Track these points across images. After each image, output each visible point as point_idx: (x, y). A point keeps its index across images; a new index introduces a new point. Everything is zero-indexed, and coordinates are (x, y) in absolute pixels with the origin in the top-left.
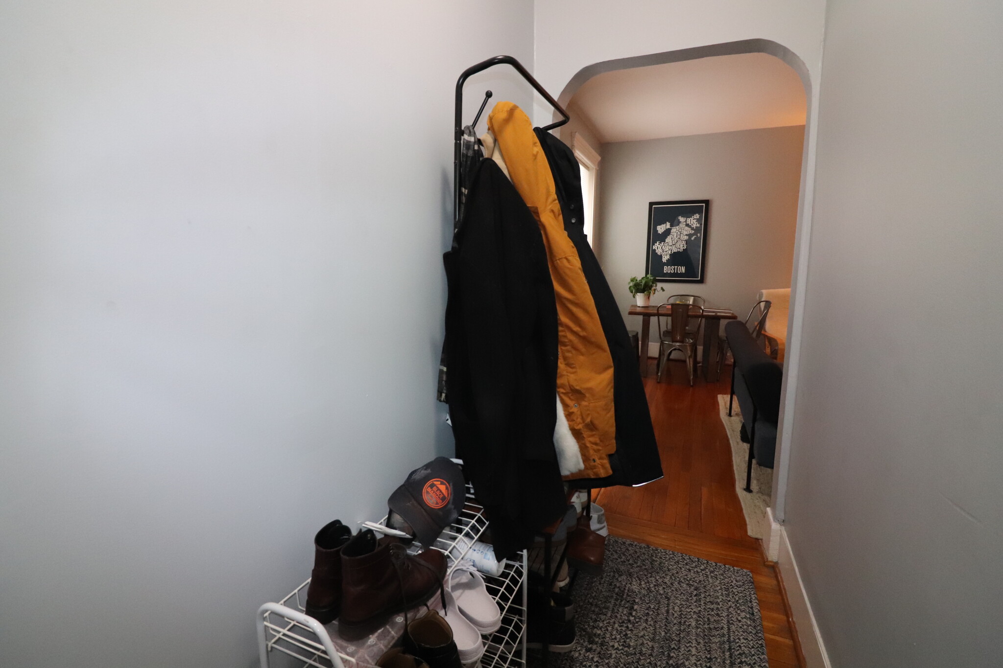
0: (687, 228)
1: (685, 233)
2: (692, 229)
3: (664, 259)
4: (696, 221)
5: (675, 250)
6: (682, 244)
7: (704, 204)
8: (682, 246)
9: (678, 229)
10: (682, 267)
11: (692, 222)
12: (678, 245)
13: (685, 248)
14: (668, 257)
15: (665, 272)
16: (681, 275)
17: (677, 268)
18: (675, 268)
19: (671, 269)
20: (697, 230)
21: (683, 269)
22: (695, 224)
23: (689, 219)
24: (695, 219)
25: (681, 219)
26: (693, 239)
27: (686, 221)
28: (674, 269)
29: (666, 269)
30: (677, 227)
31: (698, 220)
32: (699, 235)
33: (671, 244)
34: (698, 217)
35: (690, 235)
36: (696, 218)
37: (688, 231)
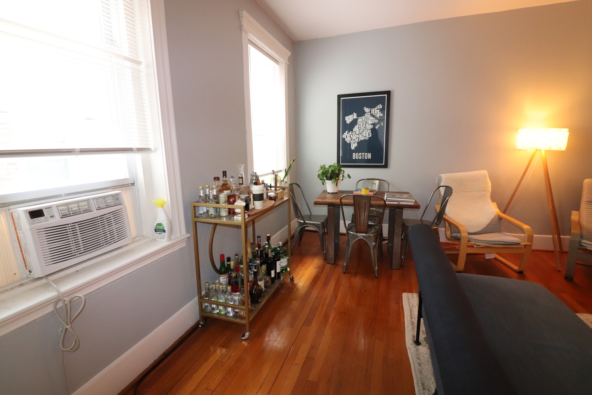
0: (371, 118)
1: (370, 122)
2: (376, 118)
3: (353, 147)
4: (379, 111)
5: (362, 138)
6: (368, 133)
7: (386, 95)
8: (368, 134)
9: (363, 119)
10: (369, 154)
11: (376, 112)
12: (364, 134)
13: (371, 136)
14: (356, 145)
15: (353, 158)
16: (368, 161)
17: (364, 155)
18: (362, 154)
19: (359, 156)
20: (380, 119)
21: (369, 156)
22: (379, 114)
23: (373, 110)
24: (378, 109)
25: (366, 110)
26: (377, 127)
27: (370, 112)
28: (362, 156)
29: (355, 156)
30: (363, 117)
31: (382, 110)
32: (382, 123)
33: (358, 133)
34: (381, 108)
35: (374, 125)
36: (379, 108)
37: (371, 120)
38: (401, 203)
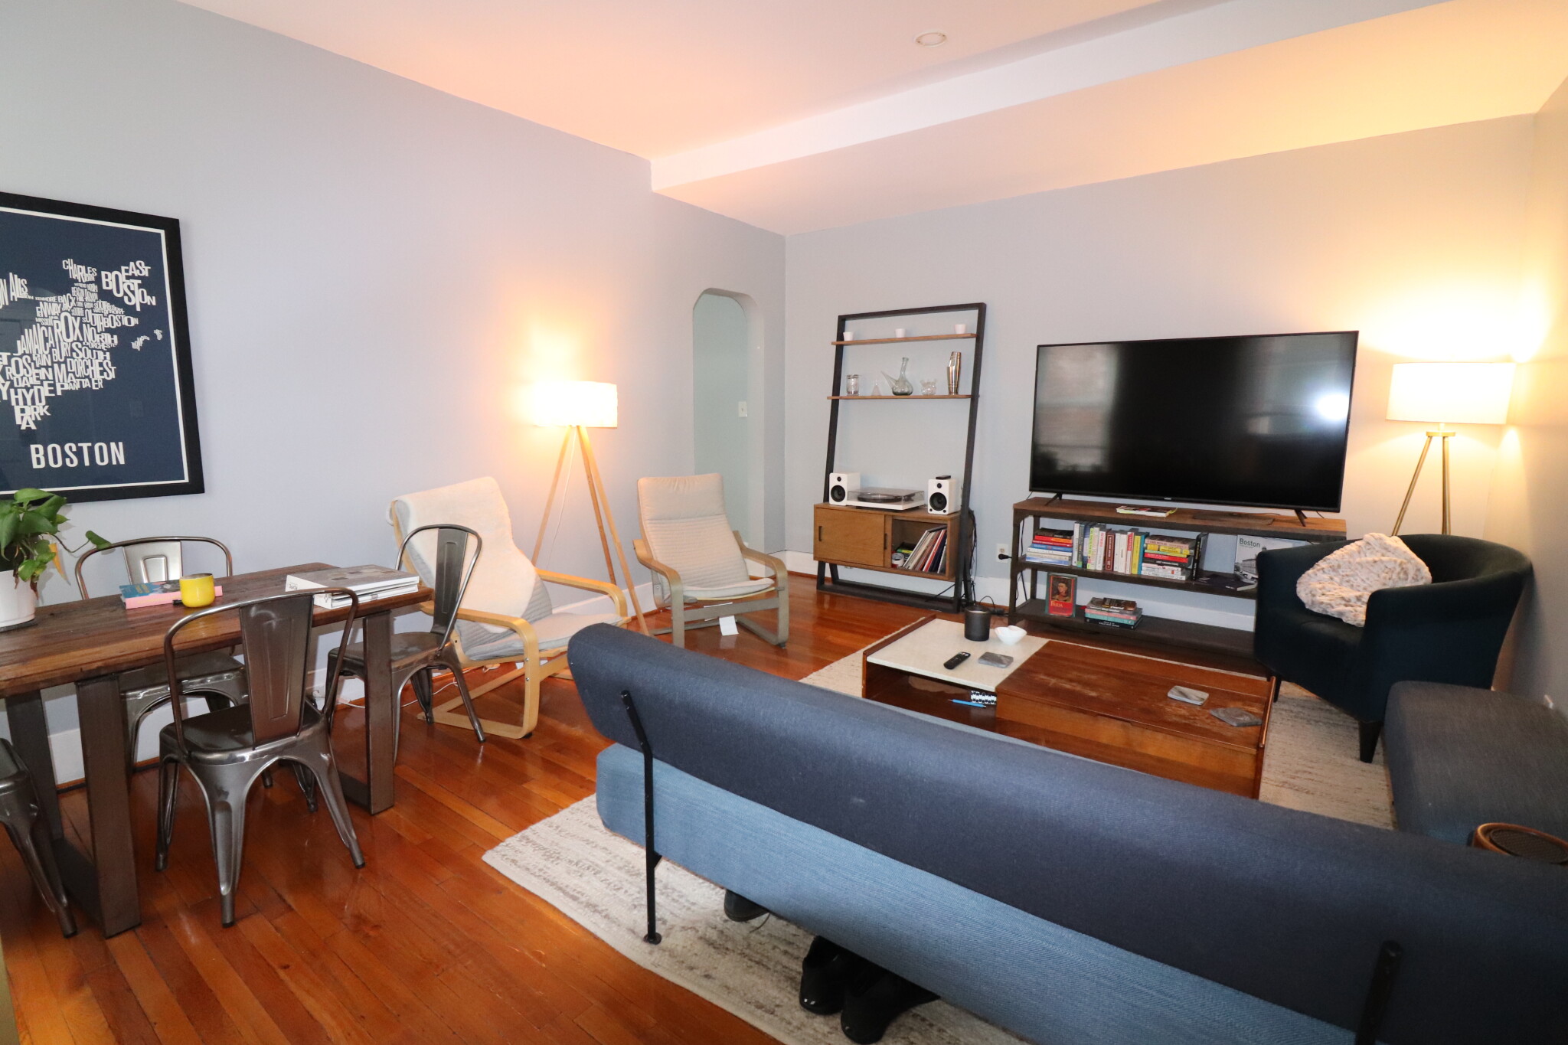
0: (105, 306)
1: (102, 323)
2: (130, 311)
3: (27, 416)
4: (140, 286)
5: (68, 384)
6: (96, 362)
7: (159, 232)
8: (97, 369)
9: (66, 306)
10: (113, 445)
11: (123, 287)
12: (78, 364)
13: (112, 375)
14: (42, 409)
15: (35, 466)
16: (112, 472)
17: (91, 450)
18: (80, 449)
19: (65, 455)
20: (150, 317)
21: (117, 453)
22: (139, 298)
23: (112, 276)
24: (133, 277)
25: (77, 271)
26: (137, 344)
27: (98, 281)
28: (79, 453)
29: (39, 456)
30: (63, 299)
31: (151, 284)
32: (158, 333)
33: (45, 360)
34: (145, 273)
35: (125, 334)
36: (137, 273)
37: (109, 316)
38: (381, 596)
